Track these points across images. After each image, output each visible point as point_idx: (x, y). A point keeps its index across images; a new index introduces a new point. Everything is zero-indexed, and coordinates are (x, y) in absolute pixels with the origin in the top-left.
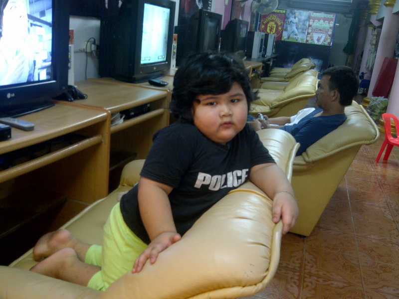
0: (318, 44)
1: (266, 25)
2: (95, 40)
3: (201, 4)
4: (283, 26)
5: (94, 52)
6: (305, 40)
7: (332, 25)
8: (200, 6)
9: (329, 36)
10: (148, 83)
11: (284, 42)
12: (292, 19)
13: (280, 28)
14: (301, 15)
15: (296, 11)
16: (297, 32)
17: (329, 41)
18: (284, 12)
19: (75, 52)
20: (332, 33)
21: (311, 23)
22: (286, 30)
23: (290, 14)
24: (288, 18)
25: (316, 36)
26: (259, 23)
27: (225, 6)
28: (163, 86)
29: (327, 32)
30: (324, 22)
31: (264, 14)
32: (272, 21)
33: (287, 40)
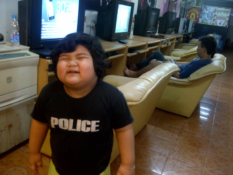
0: (219, 26)
1: (190, 15)
2: (95, 21)
3: (150, 3)
4: (200, 15)
5: (94, 27)
6: (212, 24)
7: (228, 15)
8: (150, 4)
9: (227, 21)
10: (118, 42)
11: (200, 24)
12: (205, 11)
13: (198, 16)
14: (210, 9)
15: (207, 6)
16: (207, 19)
17: (226, 24)
18: (201, 7)
19: (86, 26)
20: (229, 20)
21: (216, 14)
22: (201, 17)
23: (204, 8)
24: (203, 11)
25: (218, 21)
26: (185, 13)
27: (164, 4)
28: (125, 43)
29: (225, 19)
30: (224, 13)
31: (189, 8)
32: (193, 12)
33: (202, 23)
